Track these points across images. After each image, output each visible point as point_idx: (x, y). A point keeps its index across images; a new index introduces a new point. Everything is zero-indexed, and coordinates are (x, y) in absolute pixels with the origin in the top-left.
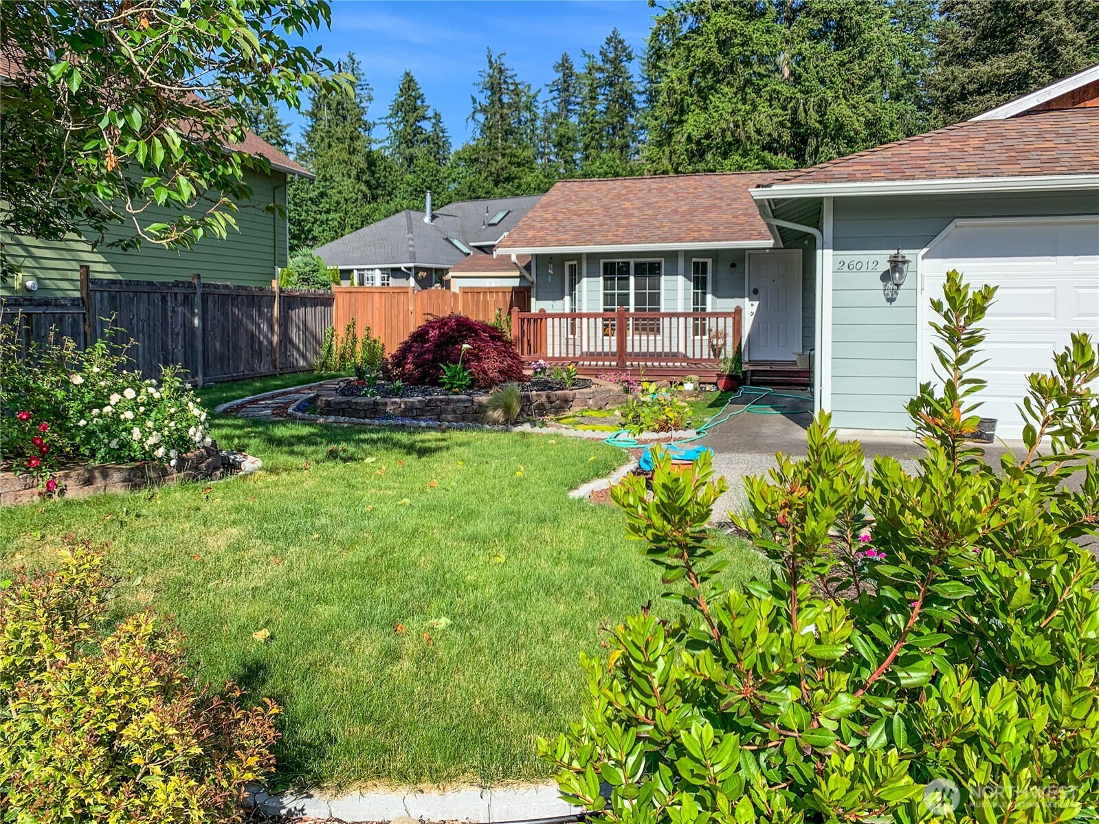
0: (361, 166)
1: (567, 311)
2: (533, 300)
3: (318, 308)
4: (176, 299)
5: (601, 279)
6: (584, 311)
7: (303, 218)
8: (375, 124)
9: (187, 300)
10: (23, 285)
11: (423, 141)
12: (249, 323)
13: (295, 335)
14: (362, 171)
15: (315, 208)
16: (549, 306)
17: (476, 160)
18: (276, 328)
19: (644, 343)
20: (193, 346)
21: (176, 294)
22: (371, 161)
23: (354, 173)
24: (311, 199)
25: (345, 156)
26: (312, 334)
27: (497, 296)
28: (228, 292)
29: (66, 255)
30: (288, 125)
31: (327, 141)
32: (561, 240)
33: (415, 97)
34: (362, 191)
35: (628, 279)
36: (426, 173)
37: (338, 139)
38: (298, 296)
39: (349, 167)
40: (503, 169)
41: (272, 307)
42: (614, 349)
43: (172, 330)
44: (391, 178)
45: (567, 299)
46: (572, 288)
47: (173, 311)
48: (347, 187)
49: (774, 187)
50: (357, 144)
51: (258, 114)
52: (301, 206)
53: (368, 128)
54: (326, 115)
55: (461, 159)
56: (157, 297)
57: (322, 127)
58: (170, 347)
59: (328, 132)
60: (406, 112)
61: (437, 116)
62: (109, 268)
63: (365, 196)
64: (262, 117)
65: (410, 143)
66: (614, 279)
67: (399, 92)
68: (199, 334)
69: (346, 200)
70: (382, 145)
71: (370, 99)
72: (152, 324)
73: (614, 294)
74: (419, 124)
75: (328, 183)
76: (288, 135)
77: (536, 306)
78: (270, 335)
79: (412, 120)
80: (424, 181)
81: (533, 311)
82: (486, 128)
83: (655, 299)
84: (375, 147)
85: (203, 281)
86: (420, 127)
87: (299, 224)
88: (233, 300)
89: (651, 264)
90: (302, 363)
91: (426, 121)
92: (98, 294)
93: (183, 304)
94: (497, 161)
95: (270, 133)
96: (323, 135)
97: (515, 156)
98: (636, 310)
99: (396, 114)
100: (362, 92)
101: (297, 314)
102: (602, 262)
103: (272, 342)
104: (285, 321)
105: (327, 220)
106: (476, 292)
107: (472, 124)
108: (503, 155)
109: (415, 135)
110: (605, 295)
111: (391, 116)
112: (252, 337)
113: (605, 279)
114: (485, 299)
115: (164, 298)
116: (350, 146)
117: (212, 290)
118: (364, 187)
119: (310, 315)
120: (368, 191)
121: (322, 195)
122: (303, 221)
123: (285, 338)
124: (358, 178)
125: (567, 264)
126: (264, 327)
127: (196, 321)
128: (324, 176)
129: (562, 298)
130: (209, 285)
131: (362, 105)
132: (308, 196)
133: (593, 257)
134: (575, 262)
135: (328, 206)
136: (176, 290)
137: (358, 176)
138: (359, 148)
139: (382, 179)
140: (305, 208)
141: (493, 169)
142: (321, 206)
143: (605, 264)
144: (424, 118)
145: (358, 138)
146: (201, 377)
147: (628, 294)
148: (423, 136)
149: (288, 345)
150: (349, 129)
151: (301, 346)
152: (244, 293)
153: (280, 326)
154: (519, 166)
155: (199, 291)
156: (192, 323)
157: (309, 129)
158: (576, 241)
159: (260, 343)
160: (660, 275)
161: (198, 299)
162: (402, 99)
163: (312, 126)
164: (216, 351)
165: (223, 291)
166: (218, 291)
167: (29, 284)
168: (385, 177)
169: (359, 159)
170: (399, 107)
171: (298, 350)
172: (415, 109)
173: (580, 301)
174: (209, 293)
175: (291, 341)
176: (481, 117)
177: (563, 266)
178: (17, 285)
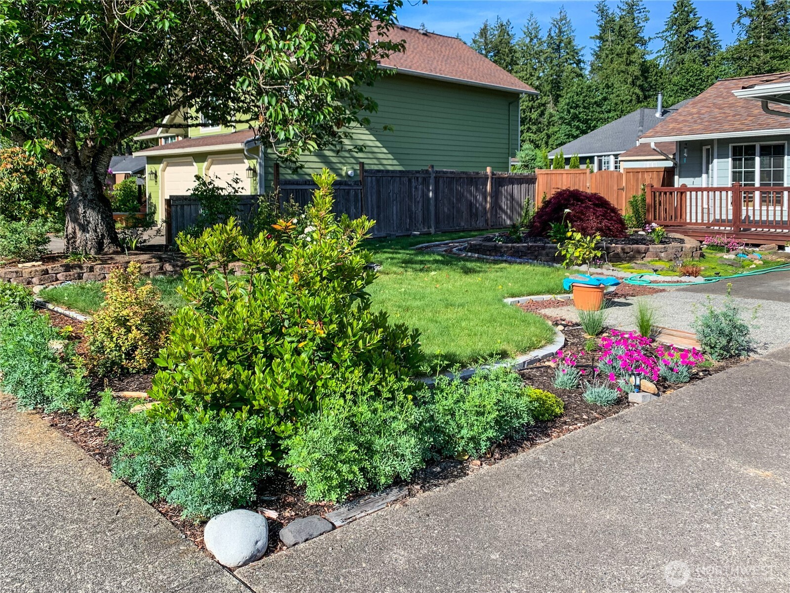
0: (636, 74)
1: (704, 186)
2: (676, 177)
3: (524, 186)
4: (417, 180)
5: (730, 159)
6: (715, 186)
7: (589, 117)
8: (650, 39)
9: (426, 182)
10: (347, 173)
11: (695, 47)
12: (468, 196)
13: (504, 203)
14: (637, 78)
15: (599, 109)
16: (689, 182)
17: (739, 58)
18: (489, 199)
19: (771, 213)
20: (428, 210)
21: (417, 178)
22: (645, 69)
23: (630, 80)
24: (596, 102)
25: (623, 67)
26: (517, 203)
27: (652, 174)
28: (453, 176)
29: (370, 156)
30: (583, 48)
31: (610, 57)
32: (693, 130)
33: (687, 12)
34: (636, 93)
35: (754, 159)
36: (691, 74)
37: (617, 55)
38: (507, 178)
39: (626, 76)
40: (765, 63)
41: (487, 185)
42: (730, 217)
43: (415, 199)
44: (661, 81)
45: (704, 176)
46: (708, 169)
47: (416, 188)
48: (623, 90)
49: (756, 88)
50: (634, 57)
51: (560, 43)
52: (589, 109)
53: (644, 43)
54: (610, 36)
55: (724, 59)
56: (405, 180)
57: (607, 46)
58: (413, 209)
59: (612, 50)
60: (680, 25)
61: (709, 25)
62: (395, 162)
63: (638, 97)
64: (563, 45)
65: (683, 50)
66: (741, 160)
67: (673, 10)
68: (432, 202)
69: (622, 102)
70: (659, 54)
71: (647, 20)
72: (402, 196)
73: (741, 172)
74: (691, 34)
75: (610, 90)
76: (582, 56)
77: (678, 182)
78: (484, 203)
79: (684, 31)
80: (688, 80)
81: (676, 186)
82: (752, 29)
83: (779, 176)
84: (649, 58)
85: (436, 169)
86: (692, 36)
87: (587, 123)
88: (457, 181)
89: (776, 147)
90: (508, 222)
91: (698, 31)
92: (369, 179)
93: (422, 184)
94: (758, 57)
95: (568, 56)
96: (607, 52)
97: (777, 50)
98: (761, 184)
99: (671, 28)
100: (640, 15)
101: (506, 189)
102: (731, 146)
103: (485, 208)
104: (496, 195)
105: (608, 118)
106: (636, 172)
107: (737, 28)
108: (766, 52)
109: (687, 43)
110: (734, 172)
111: (667, 30)
112: (471, 205)
113: (734, 160)
114: (643, 177)
115: (410, 181)
116: (627, 59)
117: (441, 174)
118: (637, 91)
119: (517, 190)
120: (640, 93)
121: (605, 99)
122: (589, 119)
123: (496, 205)
124: (633, 84)
125: (704, 148)
126: (480, 198)
127: (431, 194)
128: (607, 84)
129: (700, 176)
130: (440, 172)
131: (640, 25)
132: (594, 101)
133: (723, 142)
134: (709, 147)
135: (609, 107)
136: (418, 175)
137: (633, 82)
138: (634, 60)
139: (653, 82)
140: (591, 110)
141: (754, 65)
142: (604, 107)
143: (734, 147)
144: (696, 28)
145: (634, 52)
146: (433, 228)
147: (753, 172)
148: (694, 43)
149: (498, 211)
150: (627, 46)
151: (509, 211)
152: (464, 176)
153: (492, 197)
154: (782, 59)
155: (433, 176)
156: (428, 196)
157: (597, 49)
158: (706, 130)
159: (477, 209)
160: (783, 155)
161: (432, 181)
162: (676, 16)
163: (600, 47)
164: (444, 212)
165: (449, 175)
166: (445, 175)
167: (349, 172)
168: (656, 80)
169: (635, 70)
170: (674, 21)
171: (506, 213)
172: (687, 22)
173: (712, 177)
174: (439, 177)
175: (501, 208)
176: (746, 21)
177: (701, 151)
178: (344, 173)
